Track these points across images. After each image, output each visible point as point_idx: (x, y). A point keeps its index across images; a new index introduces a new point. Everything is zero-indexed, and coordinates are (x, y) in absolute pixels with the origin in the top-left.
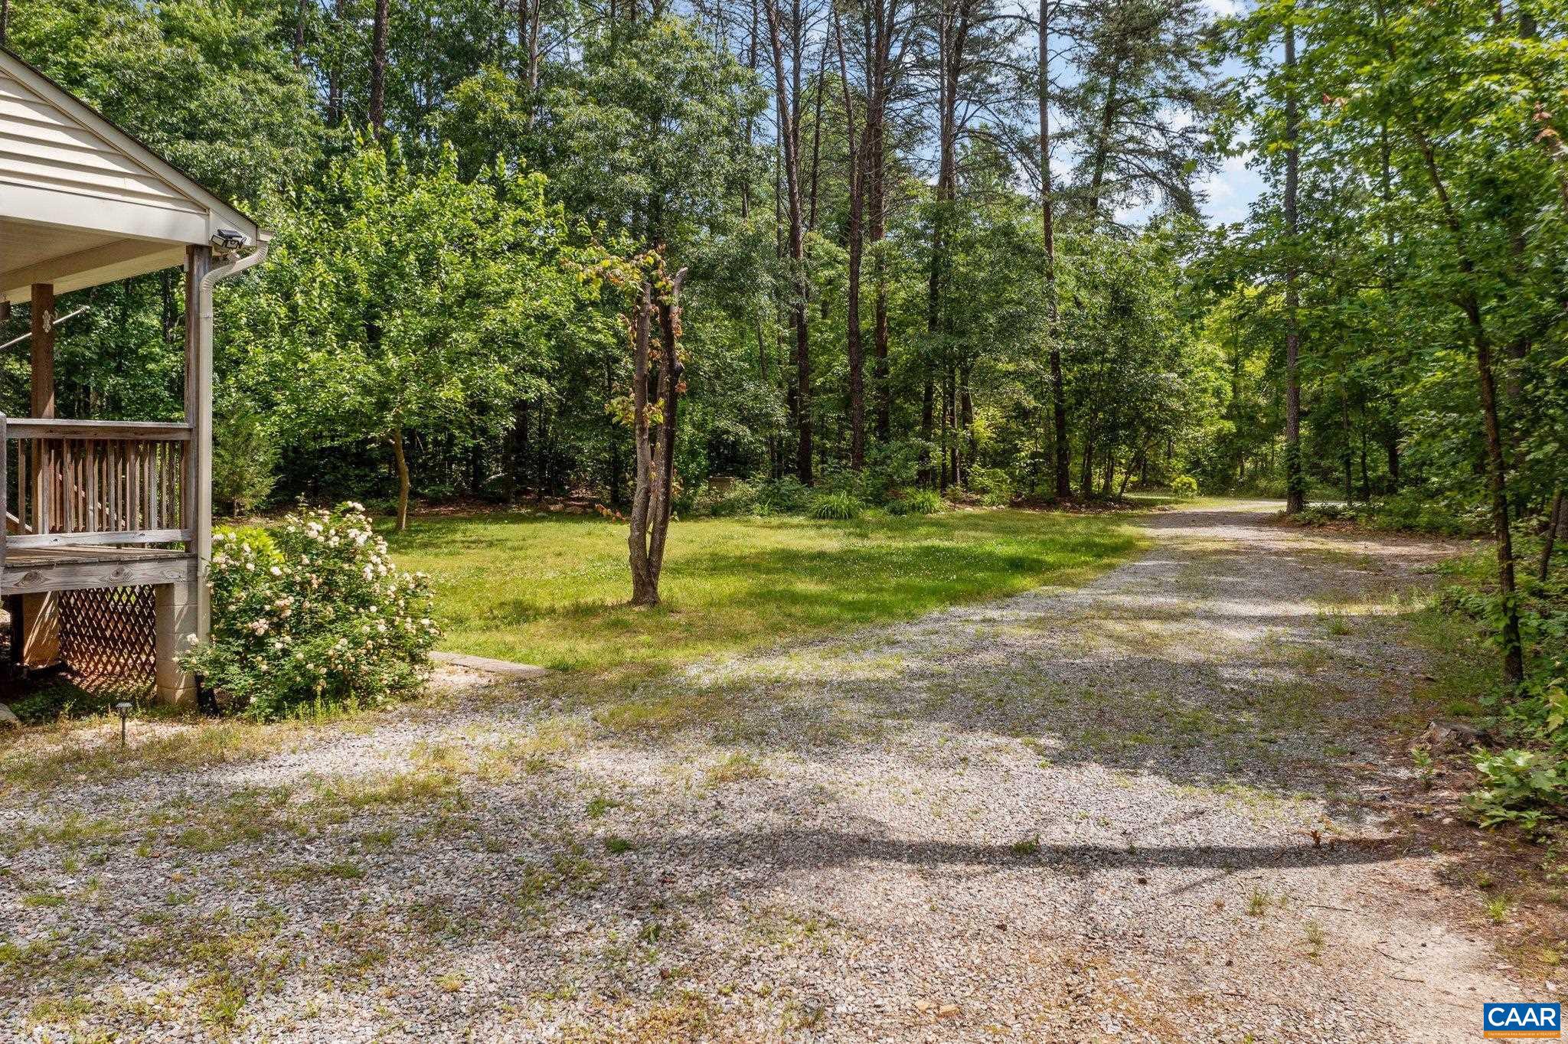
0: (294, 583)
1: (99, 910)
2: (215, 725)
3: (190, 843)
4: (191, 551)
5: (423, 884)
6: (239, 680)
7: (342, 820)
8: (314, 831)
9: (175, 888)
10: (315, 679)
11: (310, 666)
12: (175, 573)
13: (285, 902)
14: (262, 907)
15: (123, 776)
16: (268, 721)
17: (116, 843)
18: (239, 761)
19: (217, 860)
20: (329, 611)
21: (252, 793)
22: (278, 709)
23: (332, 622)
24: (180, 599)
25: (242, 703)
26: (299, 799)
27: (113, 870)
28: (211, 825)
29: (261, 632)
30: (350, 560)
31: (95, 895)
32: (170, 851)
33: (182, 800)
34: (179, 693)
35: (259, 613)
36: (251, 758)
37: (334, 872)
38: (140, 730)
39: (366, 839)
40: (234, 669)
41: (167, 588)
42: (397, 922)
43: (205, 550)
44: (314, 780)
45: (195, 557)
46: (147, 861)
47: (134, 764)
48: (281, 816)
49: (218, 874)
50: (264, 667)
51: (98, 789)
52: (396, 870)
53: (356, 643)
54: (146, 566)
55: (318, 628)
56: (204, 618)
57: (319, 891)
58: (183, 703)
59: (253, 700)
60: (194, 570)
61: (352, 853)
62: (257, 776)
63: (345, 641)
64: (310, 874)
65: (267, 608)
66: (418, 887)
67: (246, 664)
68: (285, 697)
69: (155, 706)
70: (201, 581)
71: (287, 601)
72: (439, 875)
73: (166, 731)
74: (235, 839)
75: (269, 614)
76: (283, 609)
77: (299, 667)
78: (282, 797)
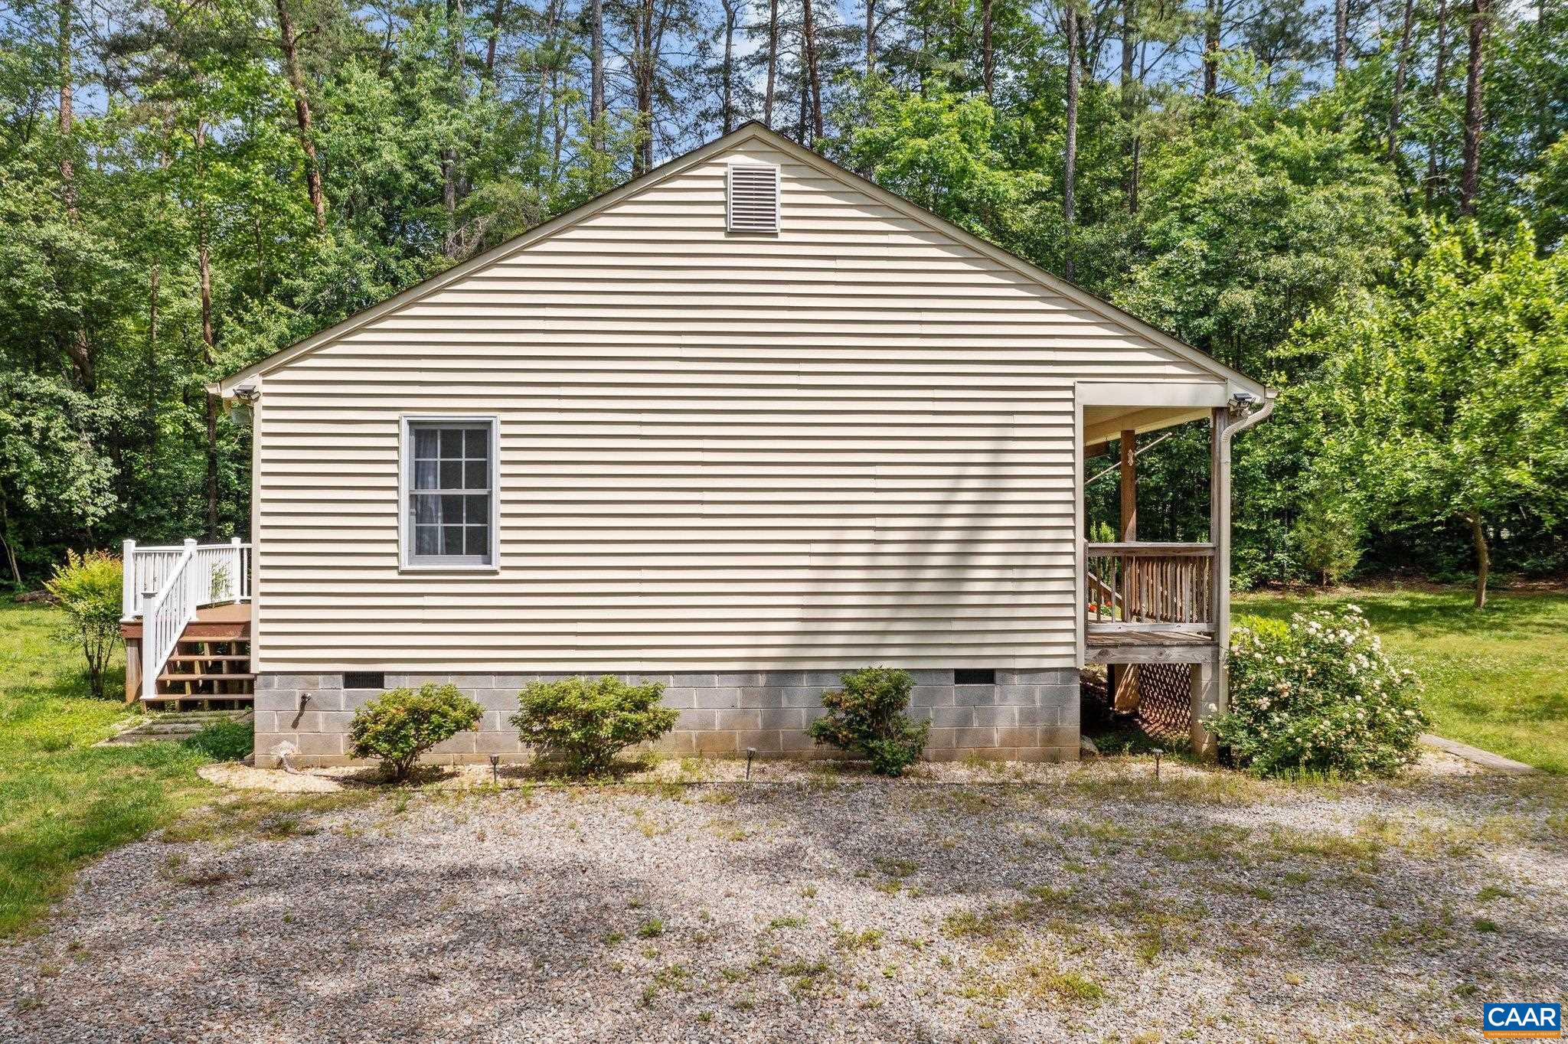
0: (1293, 671)
1: (1102, 881)
2: (1225, 775)
3: (1170, 854)
4: (1213, 639)
5: (1313, 915)
6: (1245, 743)
7: (1279, 860)
8: (1254, 863)
9: (1150, 879)
10: (1303, 750)
11: (1299, 740)
12: (1200, 655)
13: (1213, 904)
14: (1197, 903)
15: (1148, 801)
16: (1264, 777)
17: (1128, 844)
18: (1230, 806)
19: (1183, 867)
20: (1319, 696)
21: (1227, 828)
22: (1272, 770)
23: (1320, 706)
24: (1206, 676)
25: (1246, 762)
26: (1253, 839)
27: (1120, 859)
28: (1189, 845)
29: (1264, 707)
30: (1341, 657)
31: (1103, 872)
32: (1157, 856)
33: (1178, 826)
34: (1205, 747)
35: (1264, 692)
36: (1238, 804)
37: (1253, 892)
38: (1171, 769)
39: (1290, 877)
40: (1243, 734)
41: (1196, 668)
42: (1279, 935)
43: (1224, 642)
44: (1274, 829)
45: (1218, 645)
46: (1143, 857)
47: (1158, 794)
48: (1237, 848)
49: (1180, 878)
50: (1265, 736)
51: (1130, 807)
52: (1298, 902)
53: (1338, 725)
54: (1180, 649)
55: (1308, 710)
56: (1223, 691)
57: (1238, 902)
58: (1207, 755)
59: (1255, 759)
60: (1216, 655)
61: (1273, 883)
62: (1237, 818)
63: (1327, 722)
64: (1238, 890)
65: (1270, 689)
66: (1307, 917)
67: (1253, 732)
68: (1279, 761)
69: (1187, 753)
70: (1222, 663)
71: (1285, 685)
72: (1328, 912)
73: (1190, 773)
74: (1200, 858)
75: (1272, 694)
76: (1282, 692)
77: (1291, 739)
78: (1245, 834)
